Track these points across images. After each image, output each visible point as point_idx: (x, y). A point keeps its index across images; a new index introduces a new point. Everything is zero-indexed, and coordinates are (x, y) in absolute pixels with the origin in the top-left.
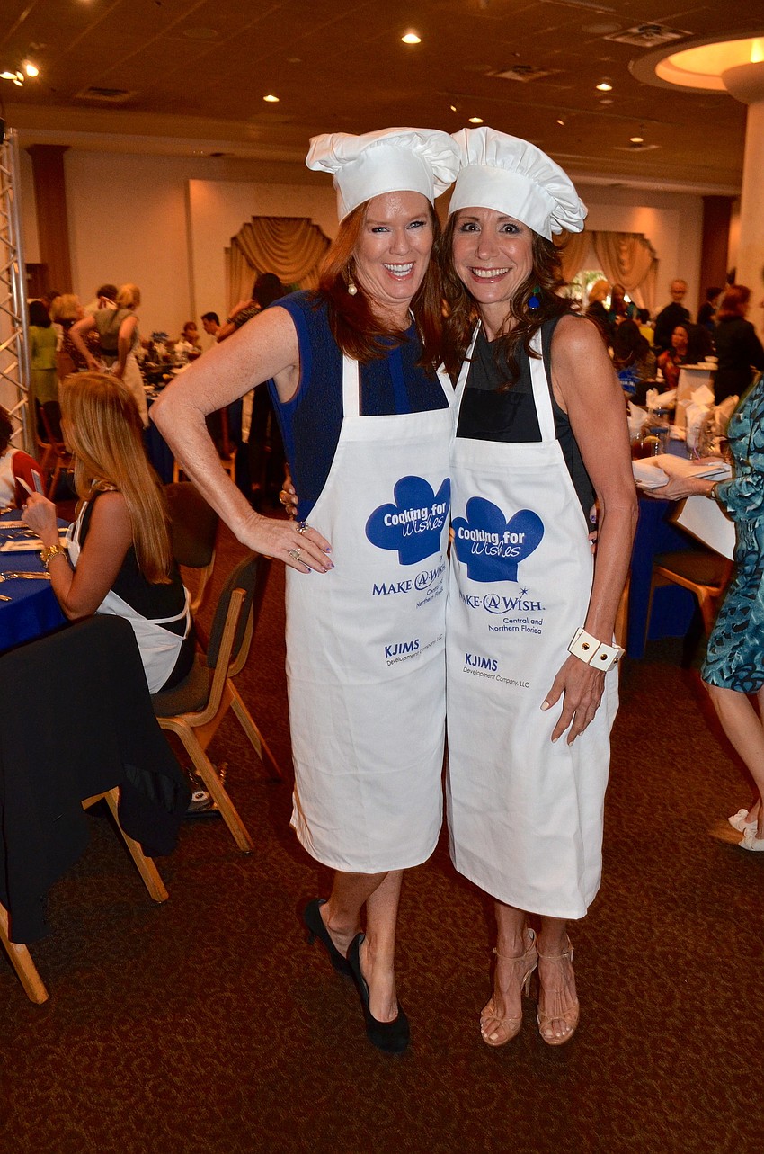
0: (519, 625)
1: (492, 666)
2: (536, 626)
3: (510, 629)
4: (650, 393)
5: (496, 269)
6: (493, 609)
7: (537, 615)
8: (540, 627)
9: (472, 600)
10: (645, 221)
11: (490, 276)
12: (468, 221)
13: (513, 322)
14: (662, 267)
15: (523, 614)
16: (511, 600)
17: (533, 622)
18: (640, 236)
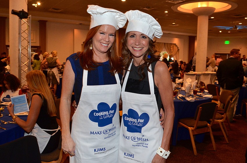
0: (141, 145)
1: (132, 156)
2: (146, 145)
3: (138, 146)
4: (176, 79)
5: (140, 48)
6: (134, 140)
7: (147, 142)
8: (147, 146)
9: (128, 137)
10: (176, 41)
11: (138, 49)
12: (132, 35)
13: (143, 62)
14: (180, 51)
15: (142, 142)
16: (139, 138)
17: (145, 144)
18: (175, 44)
